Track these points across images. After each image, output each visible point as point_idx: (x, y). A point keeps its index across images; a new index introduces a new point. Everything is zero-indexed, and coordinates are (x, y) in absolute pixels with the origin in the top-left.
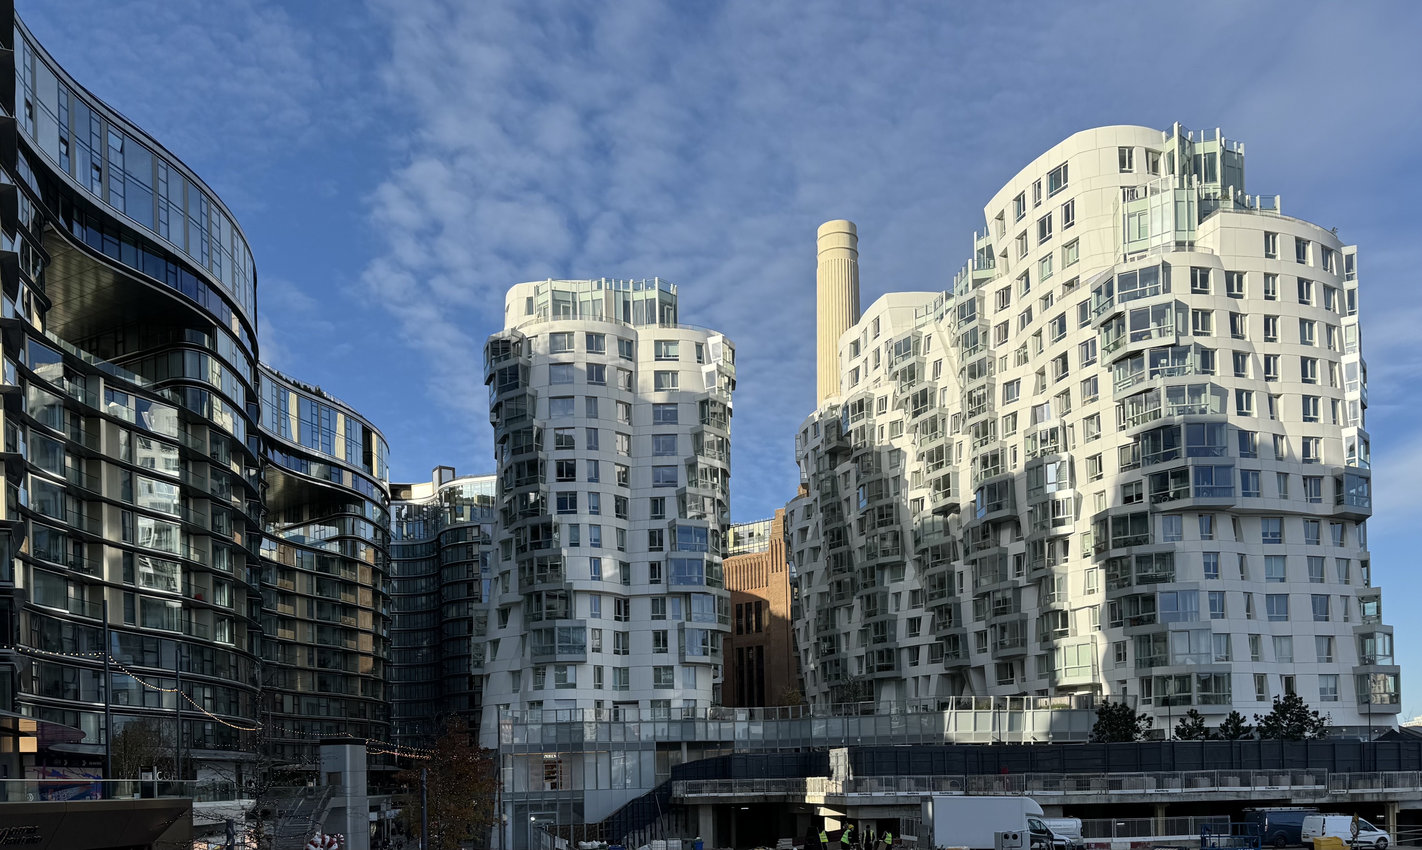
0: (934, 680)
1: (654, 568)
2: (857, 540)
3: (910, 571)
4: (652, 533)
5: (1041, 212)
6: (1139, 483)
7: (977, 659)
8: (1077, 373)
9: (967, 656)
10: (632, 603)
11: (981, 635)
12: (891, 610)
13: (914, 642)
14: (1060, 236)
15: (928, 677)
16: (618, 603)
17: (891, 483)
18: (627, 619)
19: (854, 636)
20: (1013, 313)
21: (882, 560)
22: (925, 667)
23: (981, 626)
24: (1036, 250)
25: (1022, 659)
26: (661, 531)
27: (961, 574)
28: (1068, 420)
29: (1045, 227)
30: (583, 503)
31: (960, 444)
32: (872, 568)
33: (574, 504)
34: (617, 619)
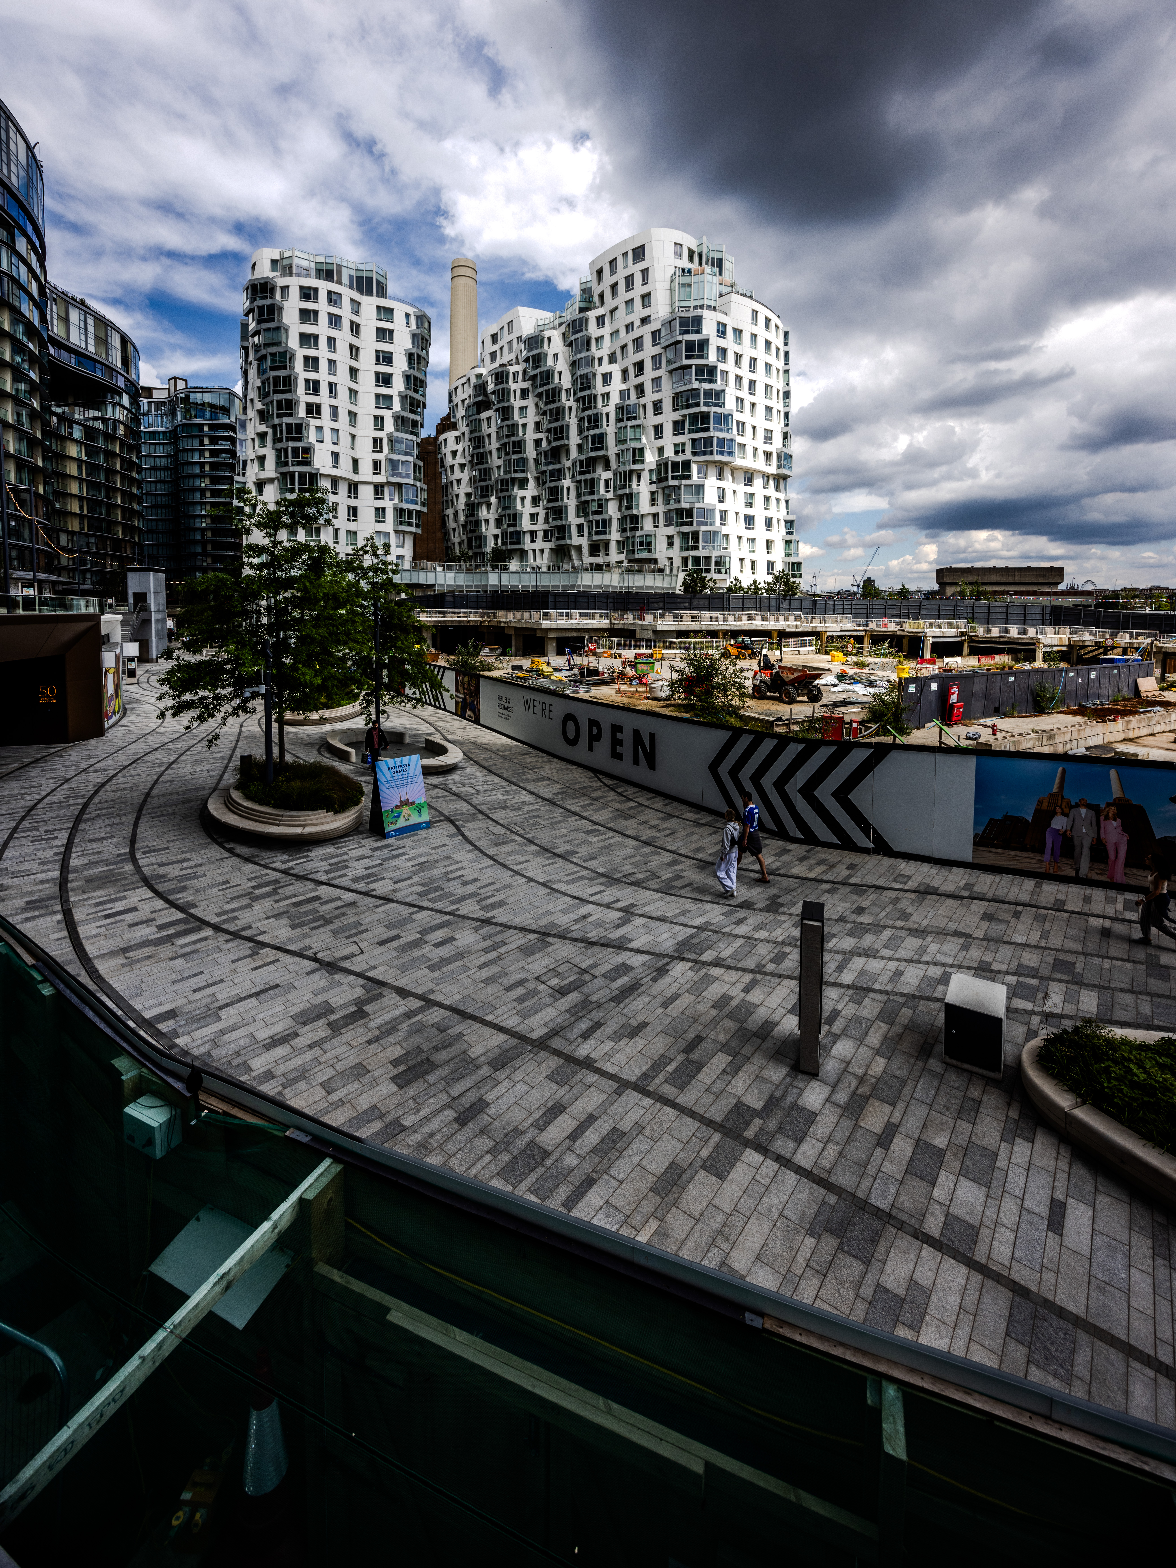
0: (546, 553)
1: (377, 465)
2: (496, 461)
3: (532, 483)
4: (375, 440)
5: (628, 272)
6: (684, 444)
7: (576, 540)
8: (649, 373)
9: (570, 538)
10: (360, 487)
11: (580, 527)
12: (519, 506)
13: (534, 528)
14: (639, 289)
15: (542, 551)
16: (350, 486)
17: (520, 428)
18: (356, 498)
19: (492, 523)
20: (606, 330)
21: (514, 475)
22: (540, 544)
23: (581, 520)
24: (623, 295)
25: (607, 543)
26: (381, 440)
27: (568, 488)
28: (642, 401)
29: (629, 281)
30: (326, 412)
31: (570, 408)
32: (507, 480)
33: (319, 412)
34: (349, 497)
